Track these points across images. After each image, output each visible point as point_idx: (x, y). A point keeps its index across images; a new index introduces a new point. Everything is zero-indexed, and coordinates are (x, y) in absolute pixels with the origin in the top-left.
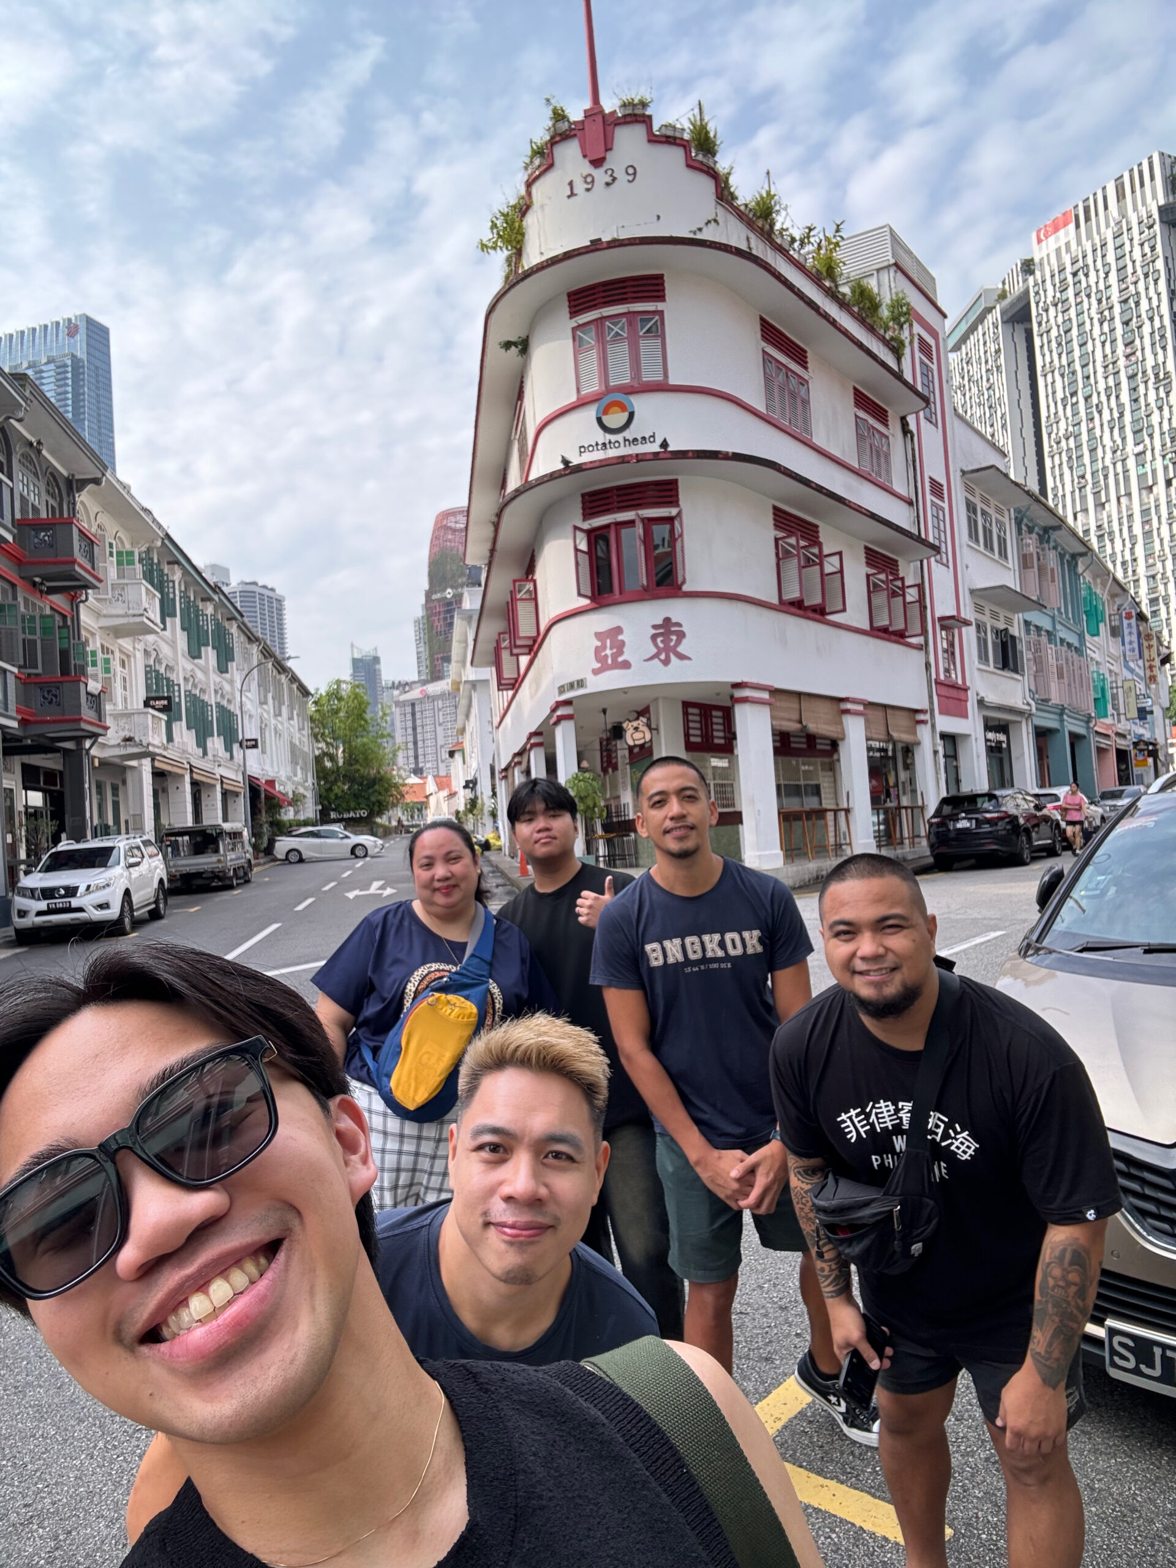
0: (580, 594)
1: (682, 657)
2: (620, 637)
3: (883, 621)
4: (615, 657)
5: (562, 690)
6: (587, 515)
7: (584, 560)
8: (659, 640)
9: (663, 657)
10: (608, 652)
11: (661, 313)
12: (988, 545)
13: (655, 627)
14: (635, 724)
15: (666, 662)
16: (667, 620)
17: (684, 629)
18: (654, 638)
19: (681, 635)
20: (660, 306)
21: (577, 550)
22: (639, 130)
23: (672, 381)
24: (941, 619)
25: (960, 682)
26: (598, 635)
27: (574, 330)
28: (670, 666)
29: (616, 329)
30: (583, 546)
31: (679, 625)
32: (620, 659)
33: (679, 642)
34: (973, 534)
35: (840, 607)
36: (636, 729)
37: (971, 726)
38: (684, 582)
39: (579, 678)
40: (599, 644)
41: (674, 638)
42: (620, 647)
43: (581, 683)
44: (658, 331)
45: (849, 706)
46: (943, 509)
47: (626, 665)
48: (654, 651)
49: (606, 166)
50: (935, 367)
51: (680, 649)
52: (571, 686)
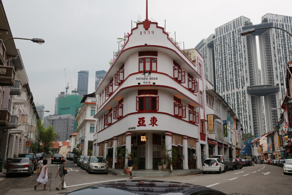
0: (137, 110)
1: (156, 125)
2: (144, 120)
3: (191, 120)
4: (143, 123)
5: (129, 129)
6: (139, 94)
7: (138, 103)
8: (152, 121)
9: (152, 124)
10: (141, 122)
11: (157, 58)
12: (210, 104)
13: (151, 118)
14: (143, 137)
15: (153, 126)
16: (154, 117)
17: (157, 119)
18: (151, 120)
19: (156, 121)
20: (156, 57)
21: (137, 101)
22: (155, 25)
23: (158, 71)
24: (201, 120)
25: (204, 133)
26: (139, 119)
27: (139, 59)
28: (154, 127)
29: (148, 60)
30: (138, 100)
31: (156, 118)
32: (144, 124)
33: (156, 122)
34: (207, 102)
35: (185, 117)
36: (143, 138)
37: (205, 143)
38: (158, 110)
39: (134, 127)
40: (139, 120)
41: (155, 121)
42: (144, 121)
43: (134, 128)
44: (156, 62)
45: (185, 137)
46: (202, 97)
47: (145, 125)
48: (151, 123)
49: (148, 30)
50: (201, 68)
51: (156, 123)
52: (132, 128)
